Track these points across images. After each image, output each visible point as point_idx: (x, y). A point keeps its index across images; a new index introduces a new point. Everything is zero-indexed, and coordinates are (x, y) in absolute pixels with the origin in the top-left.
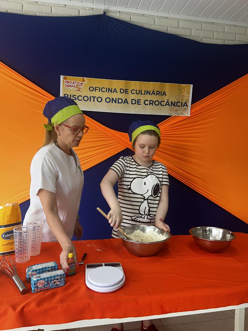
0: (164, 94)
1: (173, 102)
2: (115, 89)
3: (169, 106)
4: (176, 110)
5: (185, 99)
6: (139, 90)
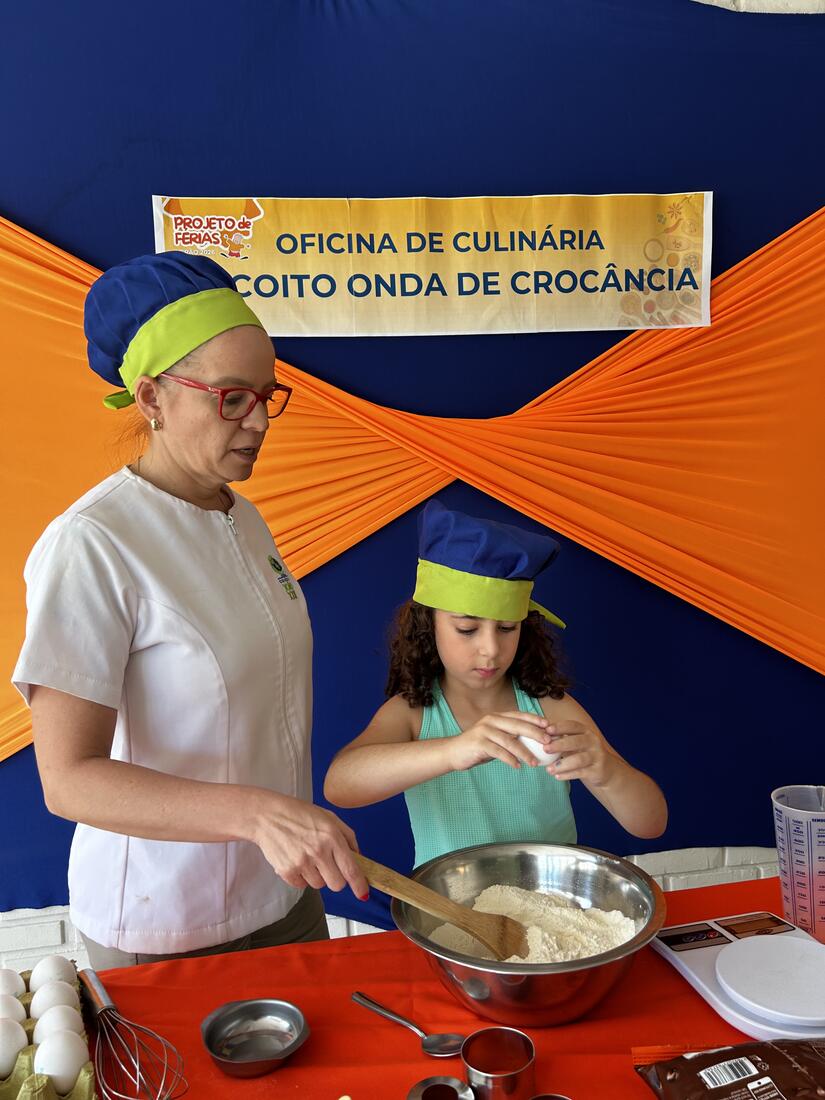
0: (594, 240)
1: (636, 274)
2: (386, 236)
3: (620, 289)
4: (650, 307)
5: (681, 255)
6: (488, 234)
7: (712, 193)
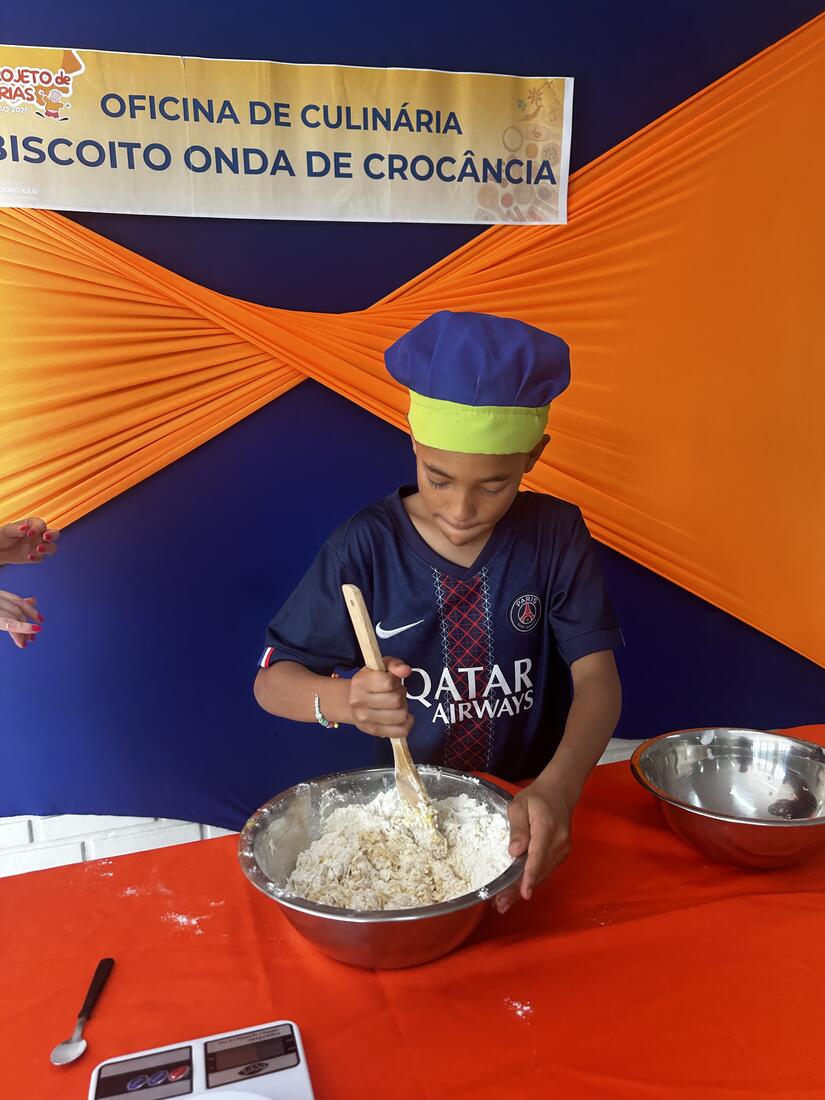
0: (452, 123)
1: (494, 164)
2: (227, 104)
3: (477, 180)
4: (507, 201)
5: (541, 146)
6: (339, 108)
7: (572, 79)
